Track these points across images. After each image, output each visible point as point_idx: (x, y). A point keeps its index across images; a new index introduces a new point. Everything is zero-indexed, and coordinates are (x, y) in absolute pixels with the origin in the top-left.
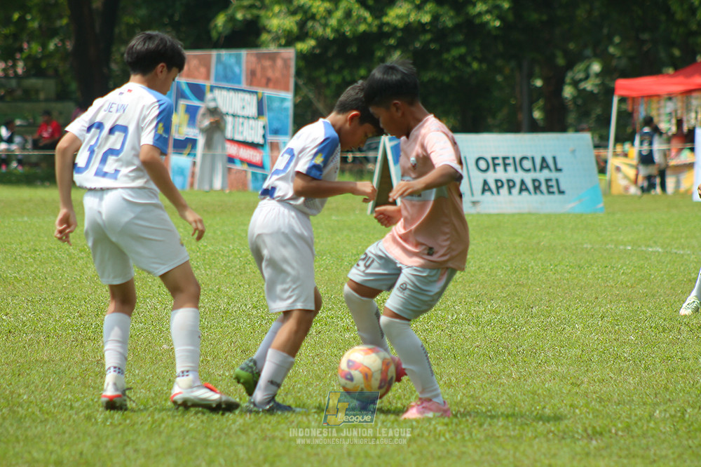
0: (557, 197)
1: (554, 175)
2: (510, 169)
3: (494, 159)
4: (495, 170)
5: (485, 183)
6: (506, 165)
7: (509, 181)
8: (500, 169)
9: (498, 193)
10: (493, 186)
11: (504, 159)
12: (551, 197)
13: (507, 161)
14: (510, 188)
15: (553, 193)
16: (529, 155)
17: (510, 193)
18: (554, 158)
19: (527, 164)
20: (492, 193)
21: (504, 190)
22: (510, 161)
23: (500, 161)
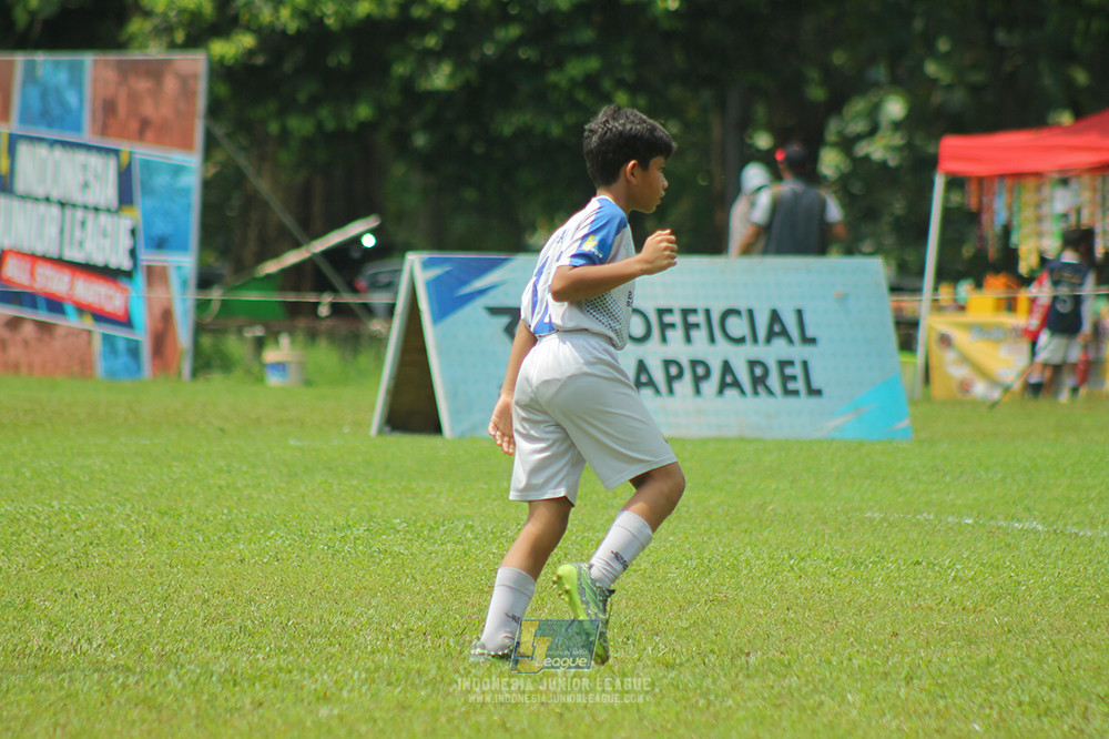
0: (804, 402)
1: (797, 352)
2: (700, 336)
3: (661, 312)
4: (664, 339)
5: (642, 367)
6: (688, 327)
7: (694, 363)
8: (676, 336)
9: (671, 391)
10: (659, 376)
11: (686, 312)
12: (791, 400)
13: (692, 319)
14: (697, 380)
15: (796, 393)
16: (742, 306)
17: (698, 391)
18: (800, 313)
19: (737, 326)
20: (657, 391)
21: (684, 386)
22: (699, 318)
23: (676, 318)
